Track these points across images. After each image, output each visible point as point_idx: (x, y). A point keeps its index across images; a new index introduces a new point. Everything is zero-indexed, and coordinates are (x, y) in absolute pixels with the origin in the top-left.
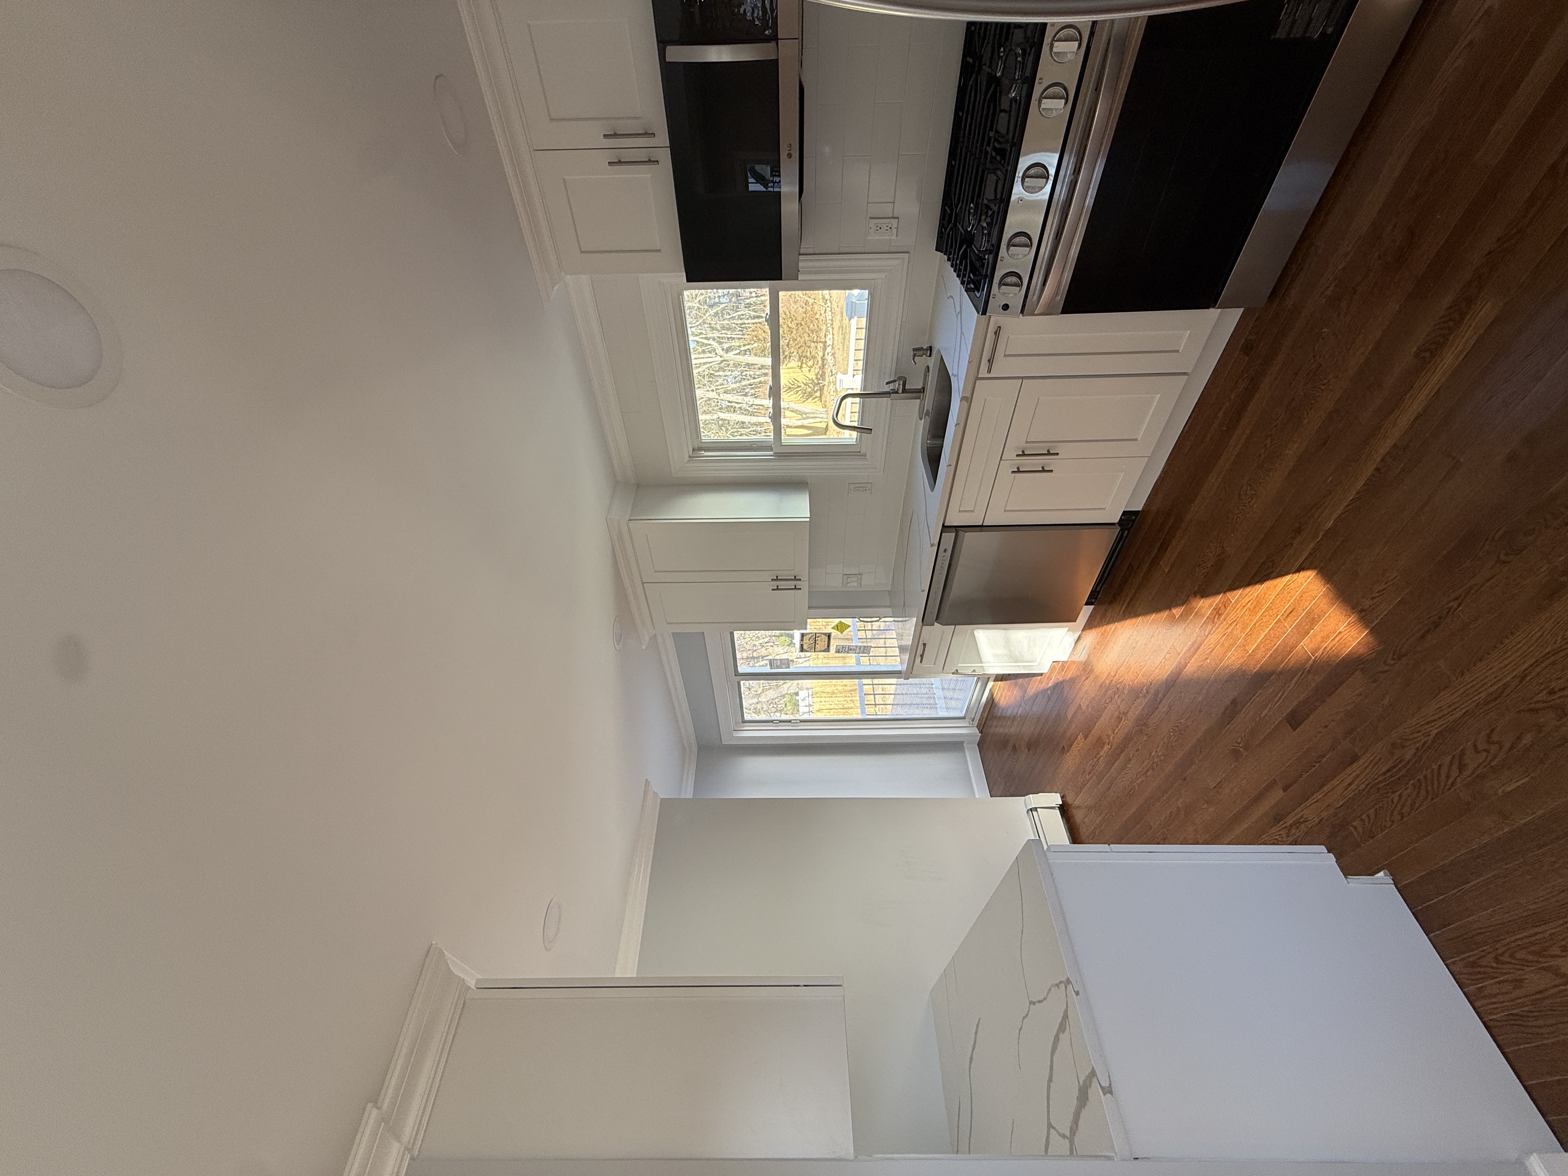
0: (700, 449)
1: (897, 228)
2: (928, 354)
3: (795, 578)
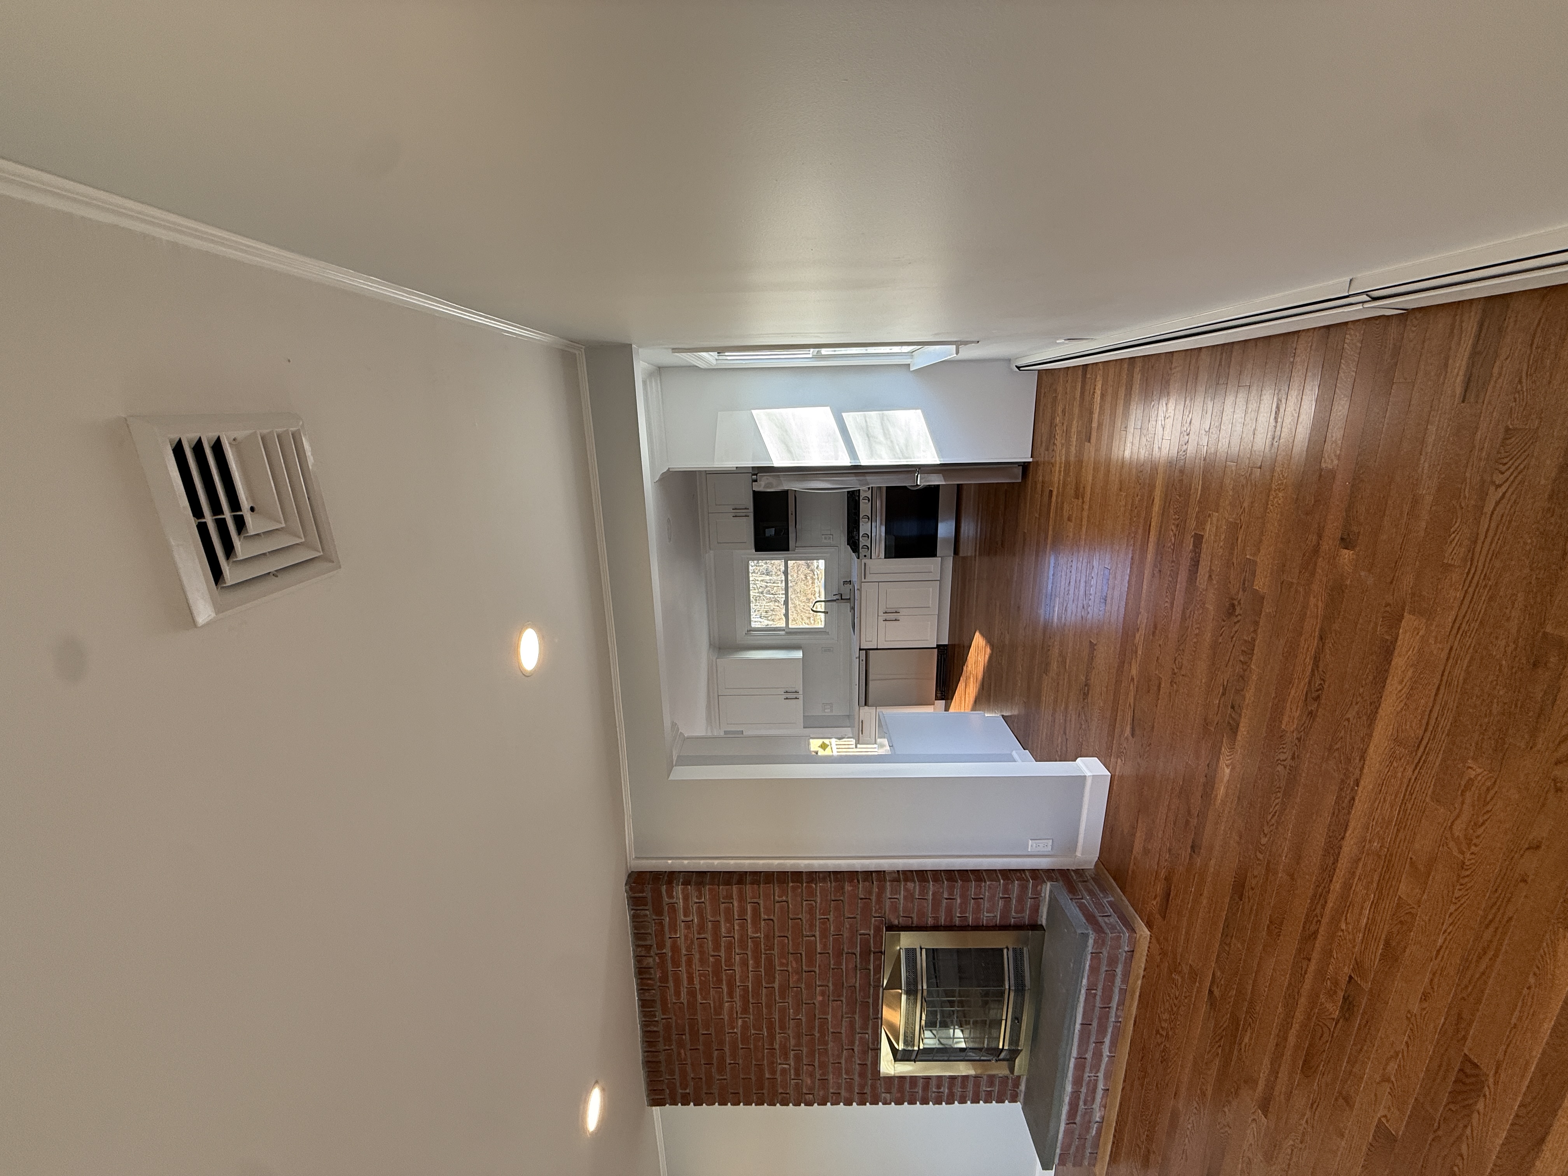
0: (750, 631)
1: (832, 538)
2: (850, 584)
3: (796, 692)
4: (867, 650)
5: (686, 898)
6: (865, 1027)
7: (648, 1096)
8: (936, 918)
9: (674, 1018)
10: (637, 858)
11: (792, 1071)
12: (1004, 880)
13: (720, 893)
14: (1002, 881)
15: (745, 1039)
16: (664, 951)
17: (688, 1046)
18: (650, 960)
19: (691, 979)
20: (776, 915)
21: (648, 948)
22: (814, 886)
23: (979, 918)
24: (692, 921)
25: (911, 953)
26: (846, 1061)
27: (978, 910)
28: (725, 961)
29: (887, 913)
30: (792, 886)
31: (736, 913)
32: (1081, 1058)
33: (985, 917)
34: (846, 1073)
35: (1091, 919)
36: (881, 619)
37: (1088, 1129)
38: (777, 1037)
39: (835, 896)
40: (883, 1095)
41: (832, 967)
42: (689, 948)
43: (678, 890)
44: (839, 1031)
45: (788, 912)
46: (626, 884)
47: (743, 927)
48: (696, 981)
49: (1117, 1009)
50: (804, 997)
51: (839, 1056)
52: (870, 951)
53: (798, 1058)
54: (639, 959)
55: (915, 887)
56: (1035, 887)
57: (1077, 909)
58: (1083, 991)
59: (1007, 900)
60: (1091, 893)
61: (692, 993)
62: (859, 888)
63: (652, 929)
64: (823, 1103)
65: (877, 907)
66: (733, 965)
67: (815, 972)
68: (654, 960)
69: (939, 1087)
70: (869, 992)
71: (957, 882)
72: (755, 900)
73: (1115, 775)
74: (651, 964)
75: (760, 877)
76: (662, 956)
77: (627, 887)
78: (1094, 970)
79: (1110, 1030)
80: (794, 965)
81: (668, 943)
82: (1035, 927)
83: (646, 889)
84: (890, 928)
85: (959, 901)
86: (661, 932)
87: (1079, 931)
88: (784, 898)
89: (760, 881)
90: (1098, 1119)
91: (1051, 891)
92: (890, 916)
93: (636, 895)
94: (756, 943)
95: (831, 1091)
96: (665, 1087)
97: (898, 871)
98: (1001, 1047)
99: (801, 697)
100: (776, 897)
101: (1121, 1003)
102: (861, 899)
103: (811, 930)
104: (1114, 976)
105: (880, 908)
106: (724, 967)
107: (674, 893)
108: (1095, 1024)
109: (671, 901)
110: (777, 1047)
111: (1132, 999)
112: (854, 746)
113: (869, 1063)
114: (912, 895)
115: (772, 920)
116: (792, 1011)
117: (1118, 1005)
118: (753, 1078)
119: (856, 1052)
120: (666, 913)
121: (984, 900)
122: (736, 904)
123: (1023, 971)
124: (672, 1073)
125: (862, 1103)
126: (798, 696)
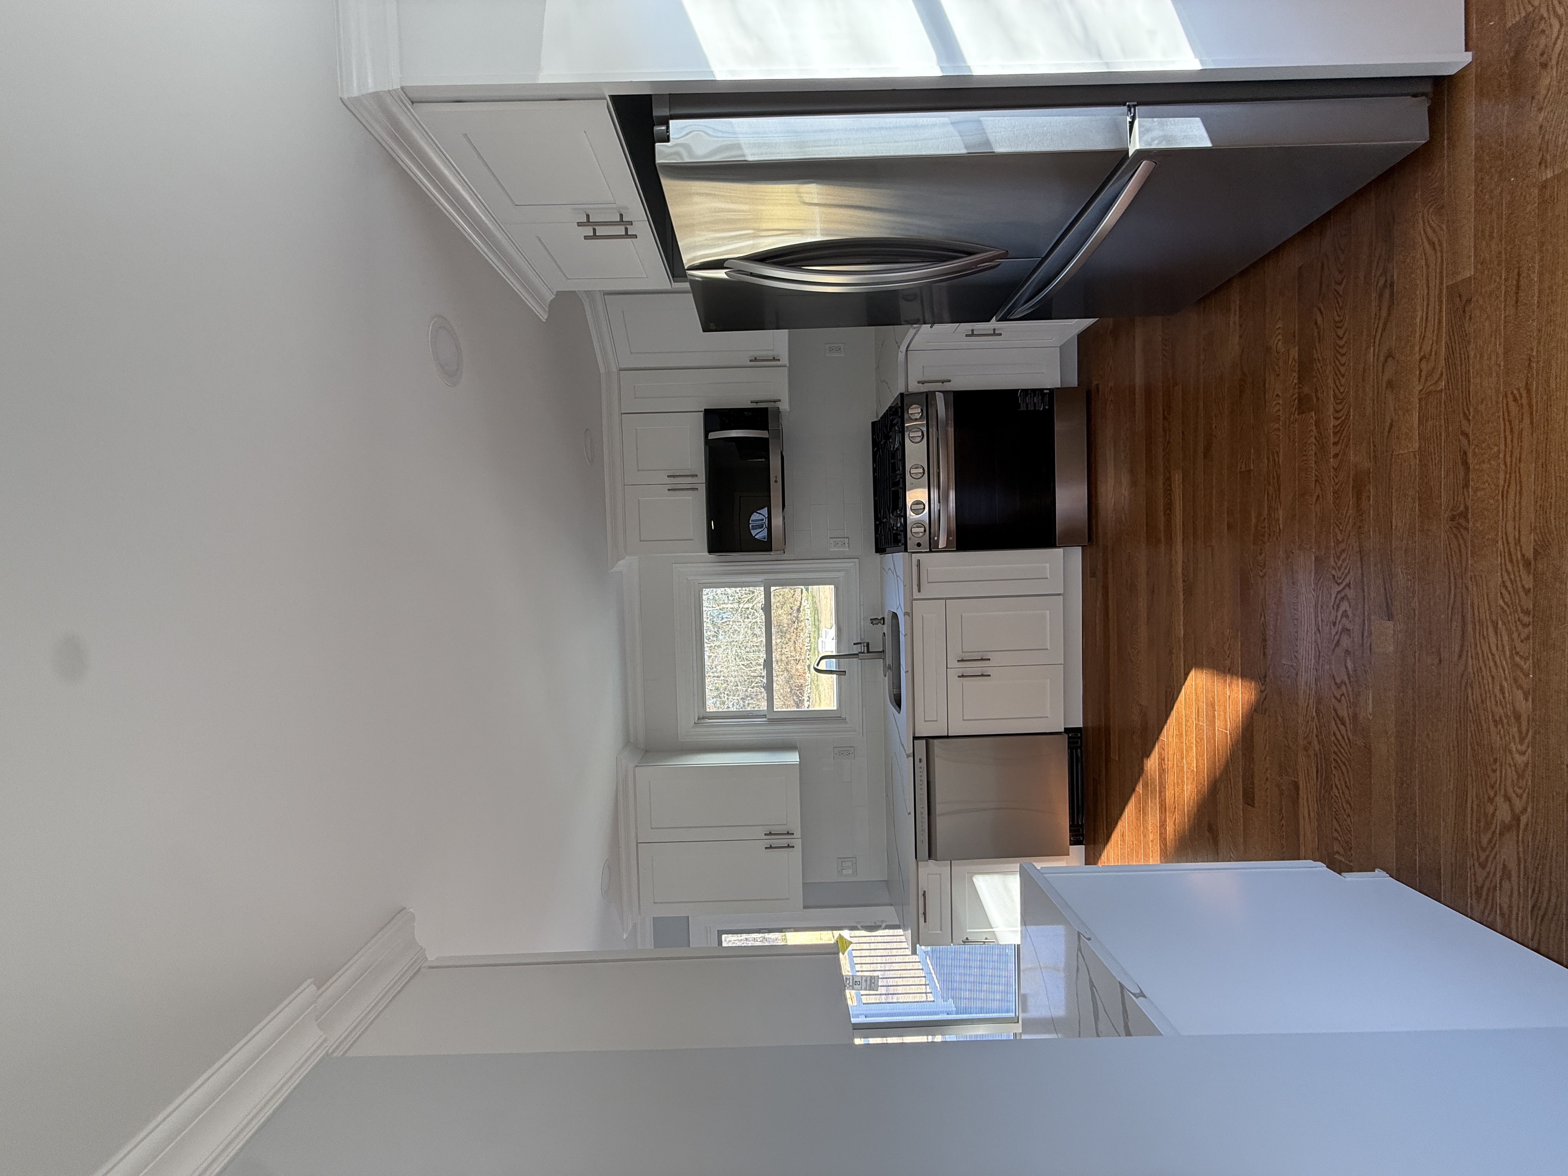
0: (704, 718)
1: (848, 543)
2: (882, 623)
3: (788, 833)
4: (928, 739)
36: (953, 674)
99: (798, 843)
112: (909, 952)
126: (792, 842)
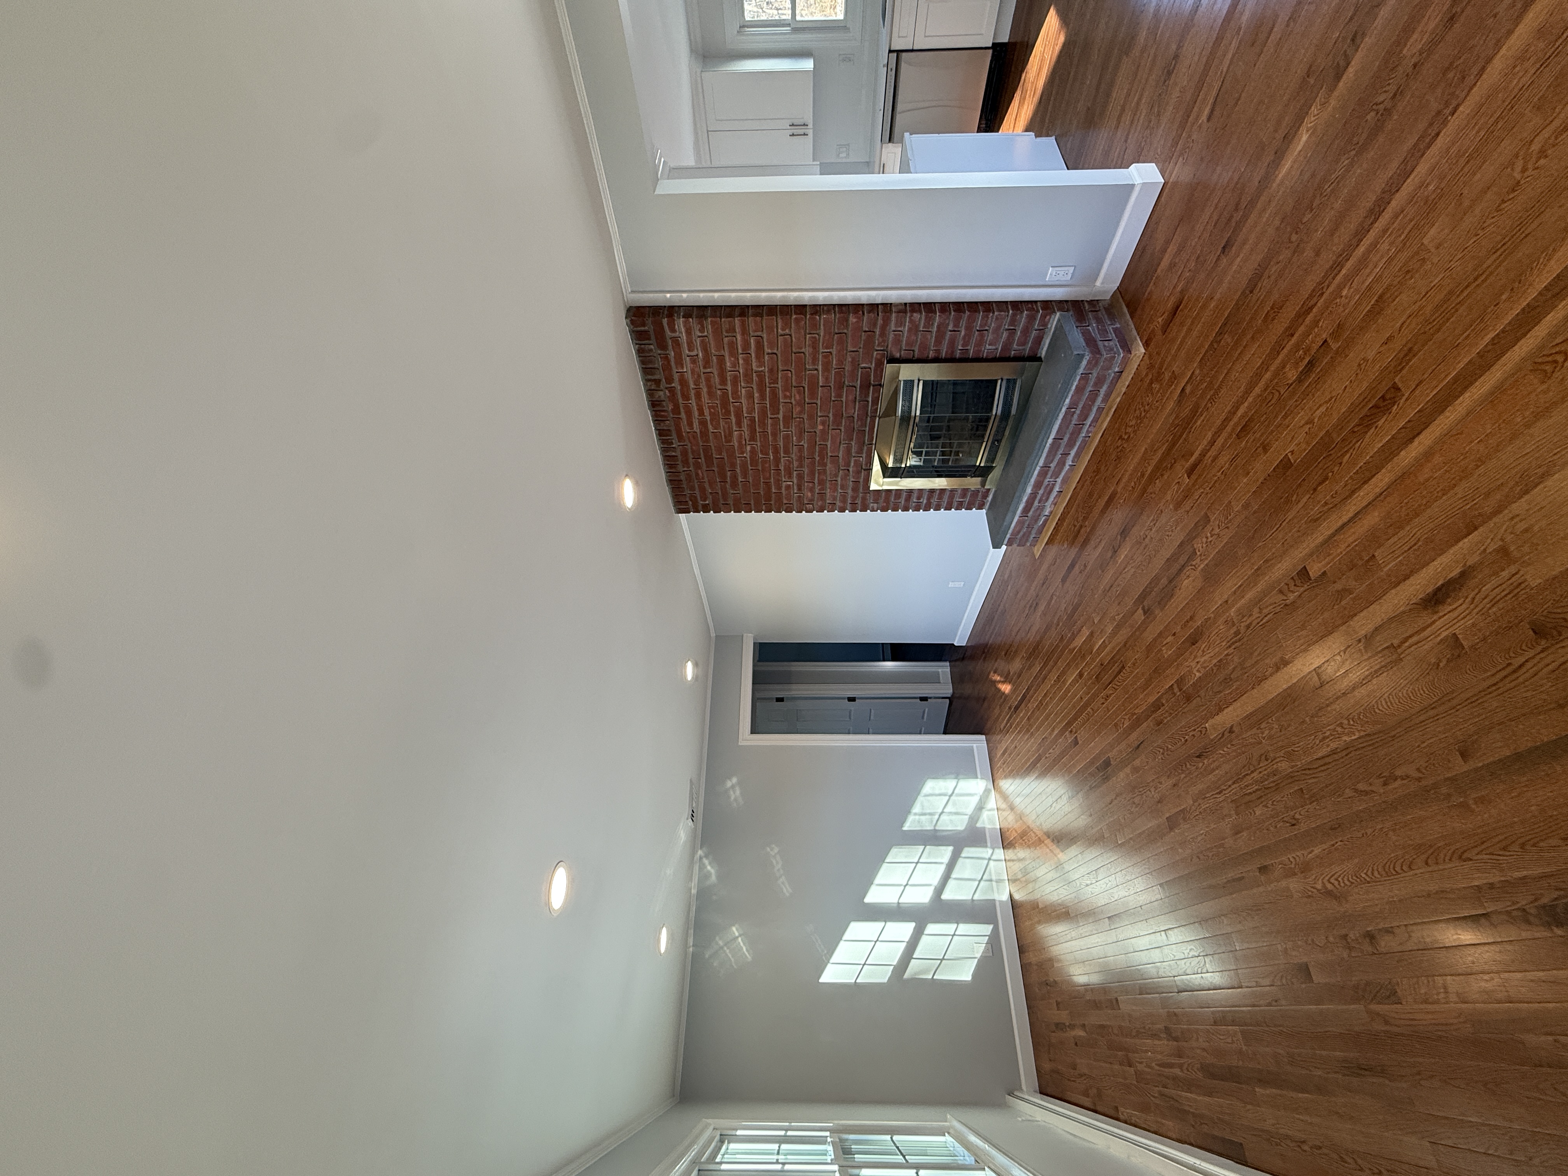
0: (744, 26)
3: (804, 125)
4: (899, 52)
5: (689, 332)
6: (860, 451)
7: (674, 506)
8: (938, 351)
9: (689, 445)
10: (633, 292)
11: (795, 487)
12: (1013, 310)
13: (723, 326)
14: (1011, 312)
15: (754, 462)
16: (673, 385)
17: (704, 468)
18: (661, 393)
19: (701, 412)
20: (779, 349)
21: (658, 382)
22: (818, 317)
23: (980, 351)
24: (697, 355)
25: (909, 384)
26: (842, 479)
27: (980, 343)
28: (732, 394)
29: (890, 346)
30: (796, 319)
31: (739, 347)
32: (1046, 466)
33: (987, 349)
34: (841, 489)
35: (1091, 342)
37: (1037, 520)
38: (782, 461)
39: (838, 329)
40: (872, 505)
41: (833, 399)
42: (696, 383)
43: (680, 323)
44: (836, 454)
45: (792, 346)
46: (626, 318)
47: (747, 361)
48: (706, 412)
49: (1090, 426)
50: (806, 426)
51: (836, 475)
52: (870, 383)
53: (800, 477)
54: (650, 393)
55: (921, 318)
56: (1044, 317)
57: (1081, 335)
58: (1064, 410)
59: (1012, 332)
60: (1099, 321)
61: (703, 423)
62: (863, 320)
63: (659, 363)
64: (821, 510)
65: (881, 340)
66: (739, 397)
67: (816, 404)
68: (665, 394)
69: (919, 498)
70: (866, 421)
71: (964, 312)
72: (759, 334)
73: (1168, 183)
74: (663, 398)
75: (763, 310)
76: (672, 390)
77: (628, 321)
78: (1080, 390)
79: (1078, 444)
80: (798, 397)
81: (676, 377)
82: (1034, 358)
83: (647, 322)
84: (892, 360)
85: (963, 333)
86: (667, 367)
87: (1076, 353)
88: (787, 331)
89: (762, 314)
90: (1047, 513)
91: (1059, 320)
92: (893, 349)
93: (639, 329)
94: (761, 375)
95: (828, 501)
96: (688, 499)
97: (906, 304)
98: (978, 464)
99: (810, 132)
100: (779, 330)
101: (1096, 420)
102: (865, 331)
103: (814, 363)
104: (1097, 395)
105: (884, 341)
106: (731, 400)
107: (676, 327)
108: (1066, 439)
109: (673, 335)
110: (782, 468)
111: (1107, 415)
113: (861, 480)
114: (917, 327)
115: (776, 354)
116: (795, 438)
117: (1092, 422)
118: (762, 493)
119: (851, 473)
120: (670, 347)
121: (989, 332)
122: (739, 337)
123: (1012, 400)
124: (692, 488)
125: (854, 510)
126: (806, 131)
